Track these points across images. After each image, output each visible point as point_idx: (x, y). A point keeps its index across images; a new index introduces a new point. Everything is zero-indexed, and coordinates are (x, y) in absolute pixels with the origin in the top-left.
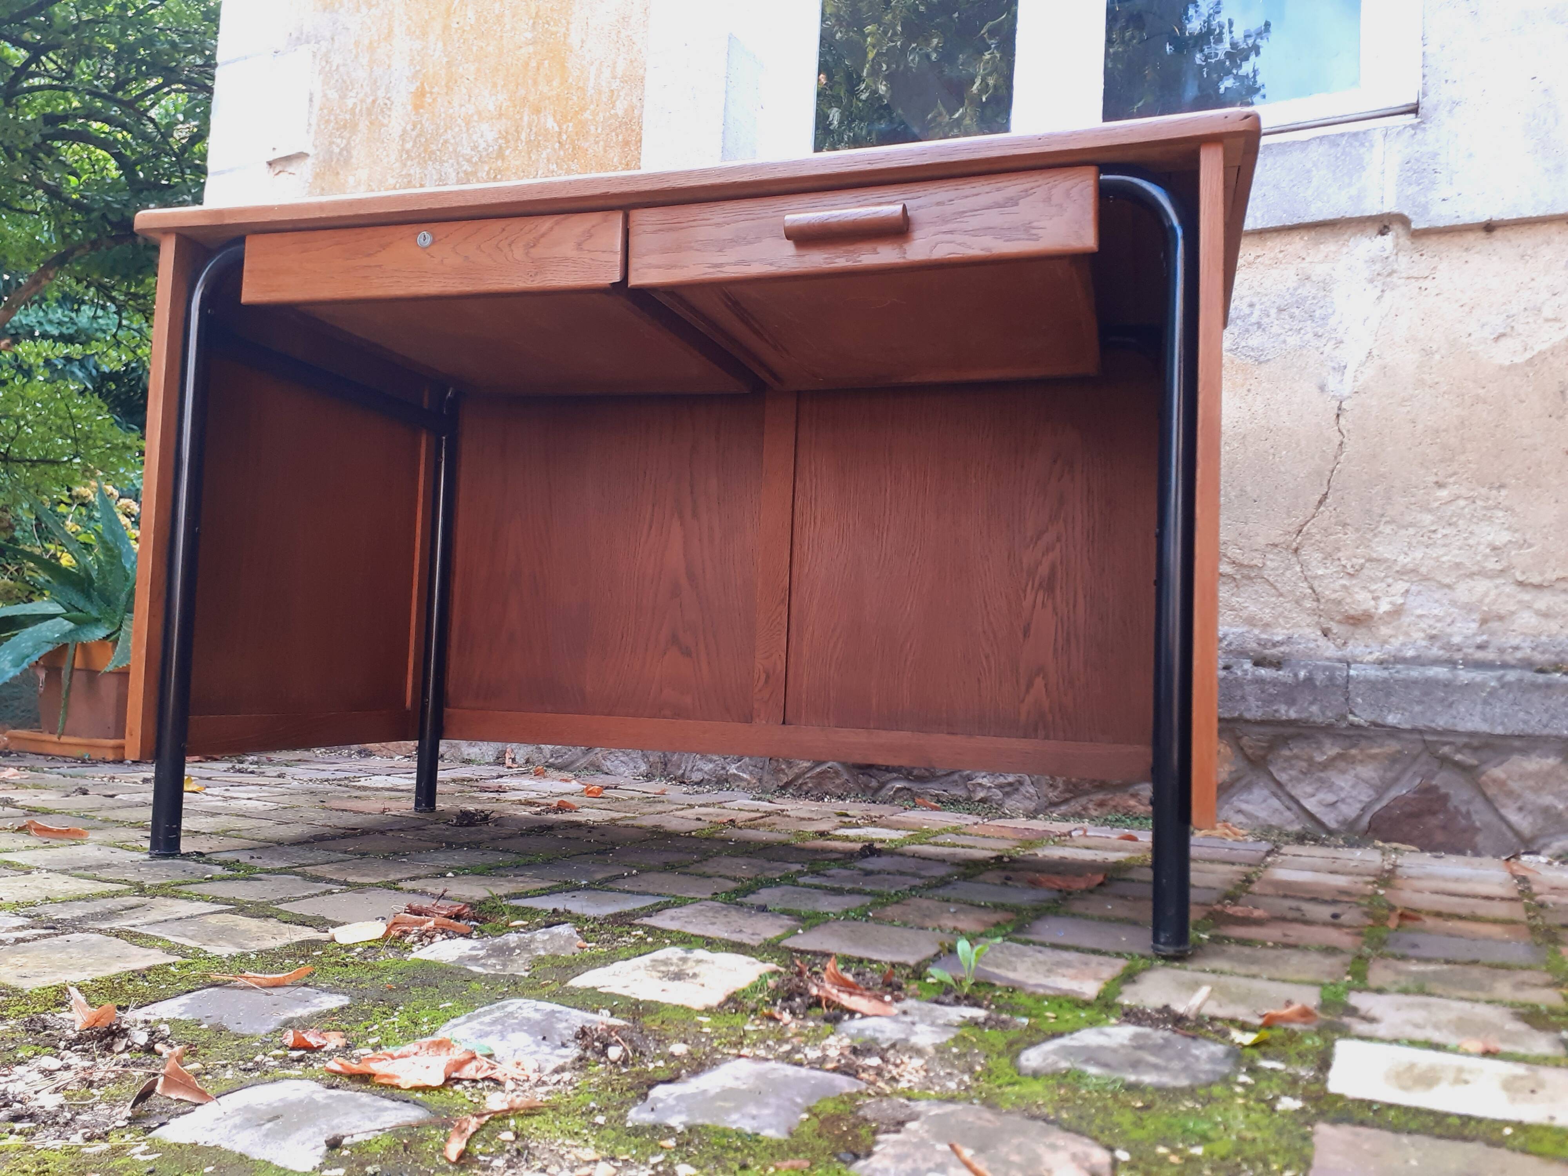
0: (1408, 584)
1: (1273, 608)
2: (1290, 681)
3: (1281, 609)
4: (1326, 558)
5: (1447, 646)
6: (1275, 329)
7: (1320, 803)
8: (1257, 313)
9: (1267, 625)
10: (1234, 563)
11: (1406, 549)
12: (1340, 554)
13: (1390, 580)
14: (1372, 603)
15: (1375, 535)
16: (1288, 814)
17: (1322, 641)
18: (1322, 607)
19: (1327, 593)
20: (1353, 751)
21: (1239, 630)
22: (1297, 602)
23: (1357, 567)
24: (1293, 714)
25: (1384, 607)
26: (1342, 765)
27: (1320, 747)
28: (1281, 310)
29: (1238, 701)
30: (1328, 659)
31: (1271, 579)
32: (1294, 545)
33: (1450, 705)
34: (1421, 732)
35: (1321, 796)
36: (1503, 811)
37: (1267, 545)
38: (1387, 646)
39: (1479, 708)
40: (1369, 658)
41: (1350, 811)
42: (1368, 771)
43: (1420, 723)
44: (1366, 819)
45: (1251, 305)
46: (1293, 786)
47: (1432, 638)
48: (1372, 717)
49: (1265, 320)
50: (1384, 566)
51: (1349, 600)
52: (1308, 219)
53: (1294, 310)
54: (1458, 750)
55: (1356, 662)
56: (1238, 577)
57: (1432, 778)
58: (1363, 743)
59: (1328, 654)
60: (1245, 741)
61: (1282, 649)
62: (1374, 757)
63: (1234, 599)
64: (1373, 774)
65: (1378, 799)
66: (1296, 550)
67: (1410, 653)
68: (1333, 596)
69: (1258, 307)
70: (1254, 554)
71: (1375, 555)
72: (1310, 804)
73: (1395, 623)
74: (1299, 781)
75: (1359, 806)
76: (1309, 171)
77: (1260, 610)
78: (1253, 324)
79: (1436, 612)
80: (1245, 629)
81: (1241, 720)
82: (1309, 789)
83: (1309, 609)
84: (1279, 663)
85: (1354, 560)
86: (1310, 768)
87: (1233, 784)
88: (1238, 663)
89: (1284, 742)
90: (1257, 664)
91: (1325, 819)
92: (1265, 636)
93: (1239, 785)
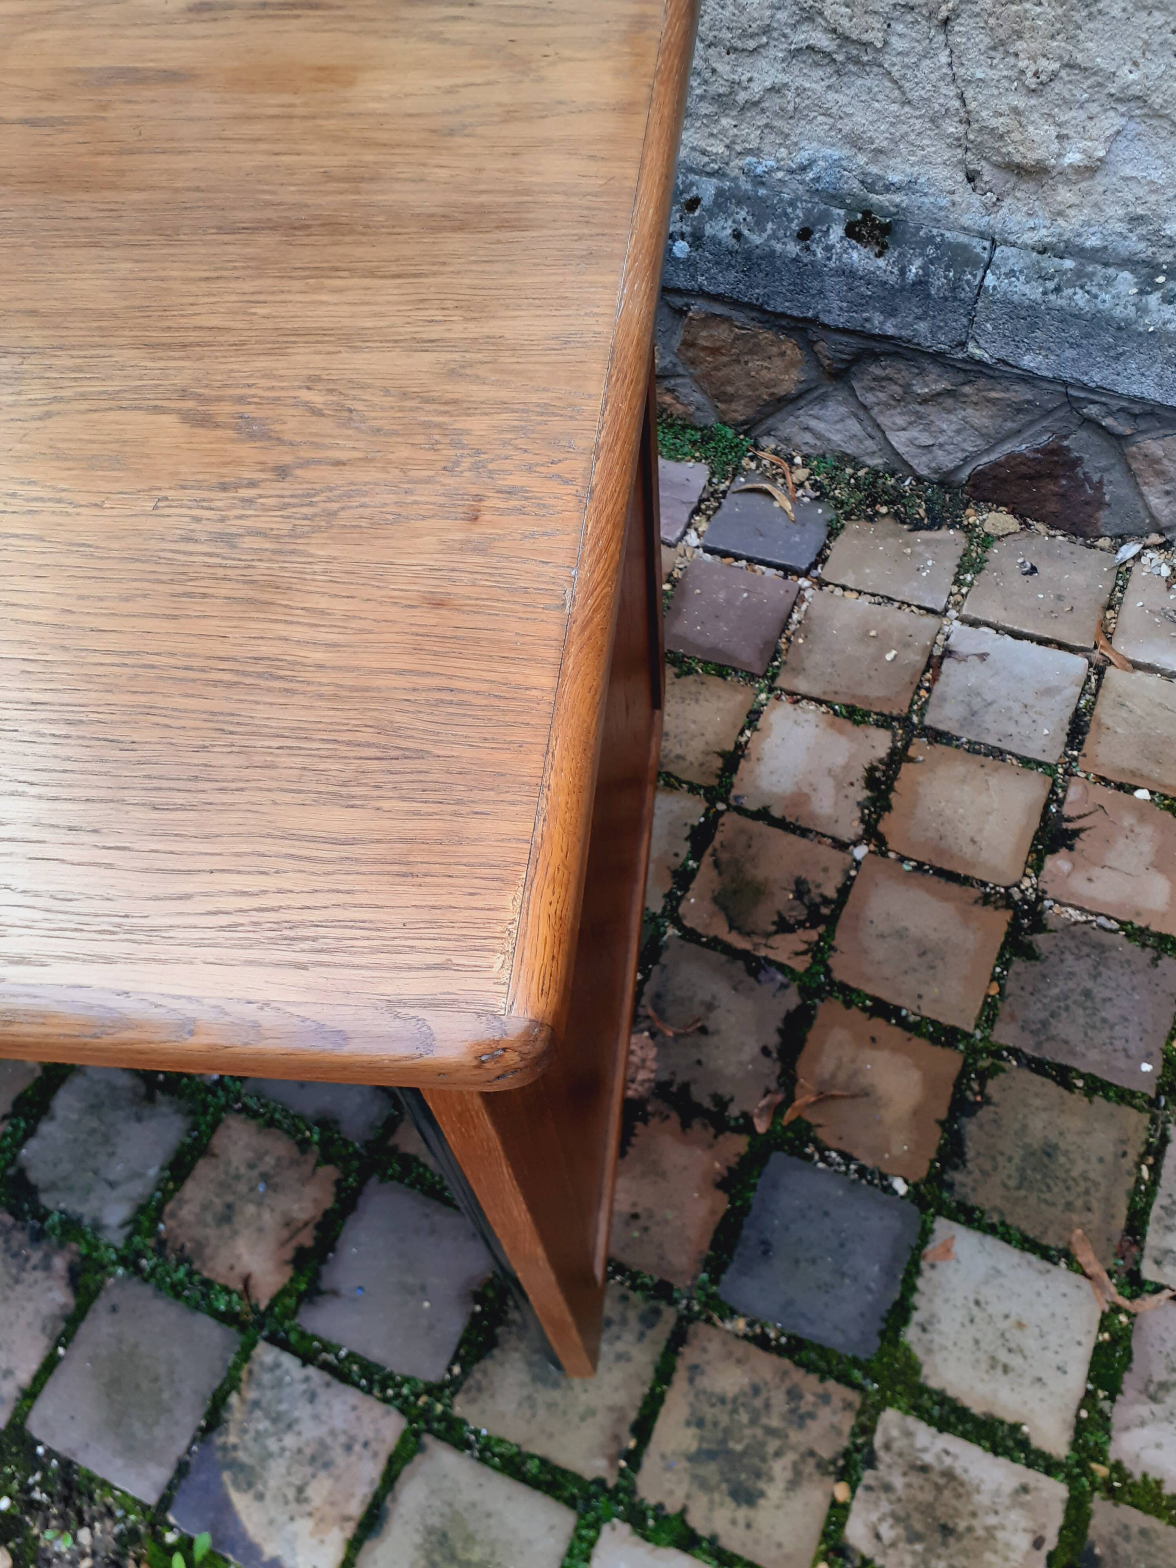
0: (1123, 121)
1: (893, 124)
2: (892, 280)
3: (905, 128)
4: (994, 48)
5: (1155, 238)
7: (912, 442)
9: (879, 151)
10: (834, 31)
11: (1137, 53)
12: (1020, 45)
13: (1094, 108)
14: (1055, 147)
15: (1090, 17)
16: (869, 443)
17: (965, 195)
18: (971, 137)
19: (984, 114)
20: (967, 389)
21: (836, 154)
22: (932, 121)
23: (1043, 77)
24: (890, 329)
25: (1073, 157)
26: (949, 402)
27: (922, 372)
29: (813, 296)
30: (965, 229)
31: (896, 75)
32: (943, 13)
33: (1117, 358)
34: (1066, 384)
35: (913, 433)
36: (1145, 489)
37: (895, 5)
38: (1060, 221)
39: (1157, 368)
40: (1029, 238)
41: (947, 460)
42: (979, 418)
43: (1066, 375)
44: (968, 471)
46: (881, 412)
47: (1135, 220)
48: (1002, 354)
50: (1089, 82)
51: (1016, 136)
54: (1110, 414)
55: (1005, 242)
56: (840, 58)
57: (1066, 437)
58: (982, 382)
59: (966, 220)
60: (821, 347)
61: (897, 198)
62: (993, 402)
63: (831, 96)
64: (987, 422)
65: (987, 451)
66: (946, 22)
67: (1093, 242)
68: (994, 122)
70: (870, 19)
71: (1080, 58)
72: (898, 440)
73: (1084, 185)
74: (888, 406)
75: (961, 455)
77: (872, 123)
79: (1154, 175)
80: (846, 152)
81: (814, 321)
82: (900, 421)
83: (949, 136)
84: (886, 229)
85: (1043, 63)
86: (906, 397)
87: (800, 396)
88: (825, 218)
89: (875, 357)
90: (851, 232)
91: (914, 463)
92: (874, 169)
93: (810, 397)
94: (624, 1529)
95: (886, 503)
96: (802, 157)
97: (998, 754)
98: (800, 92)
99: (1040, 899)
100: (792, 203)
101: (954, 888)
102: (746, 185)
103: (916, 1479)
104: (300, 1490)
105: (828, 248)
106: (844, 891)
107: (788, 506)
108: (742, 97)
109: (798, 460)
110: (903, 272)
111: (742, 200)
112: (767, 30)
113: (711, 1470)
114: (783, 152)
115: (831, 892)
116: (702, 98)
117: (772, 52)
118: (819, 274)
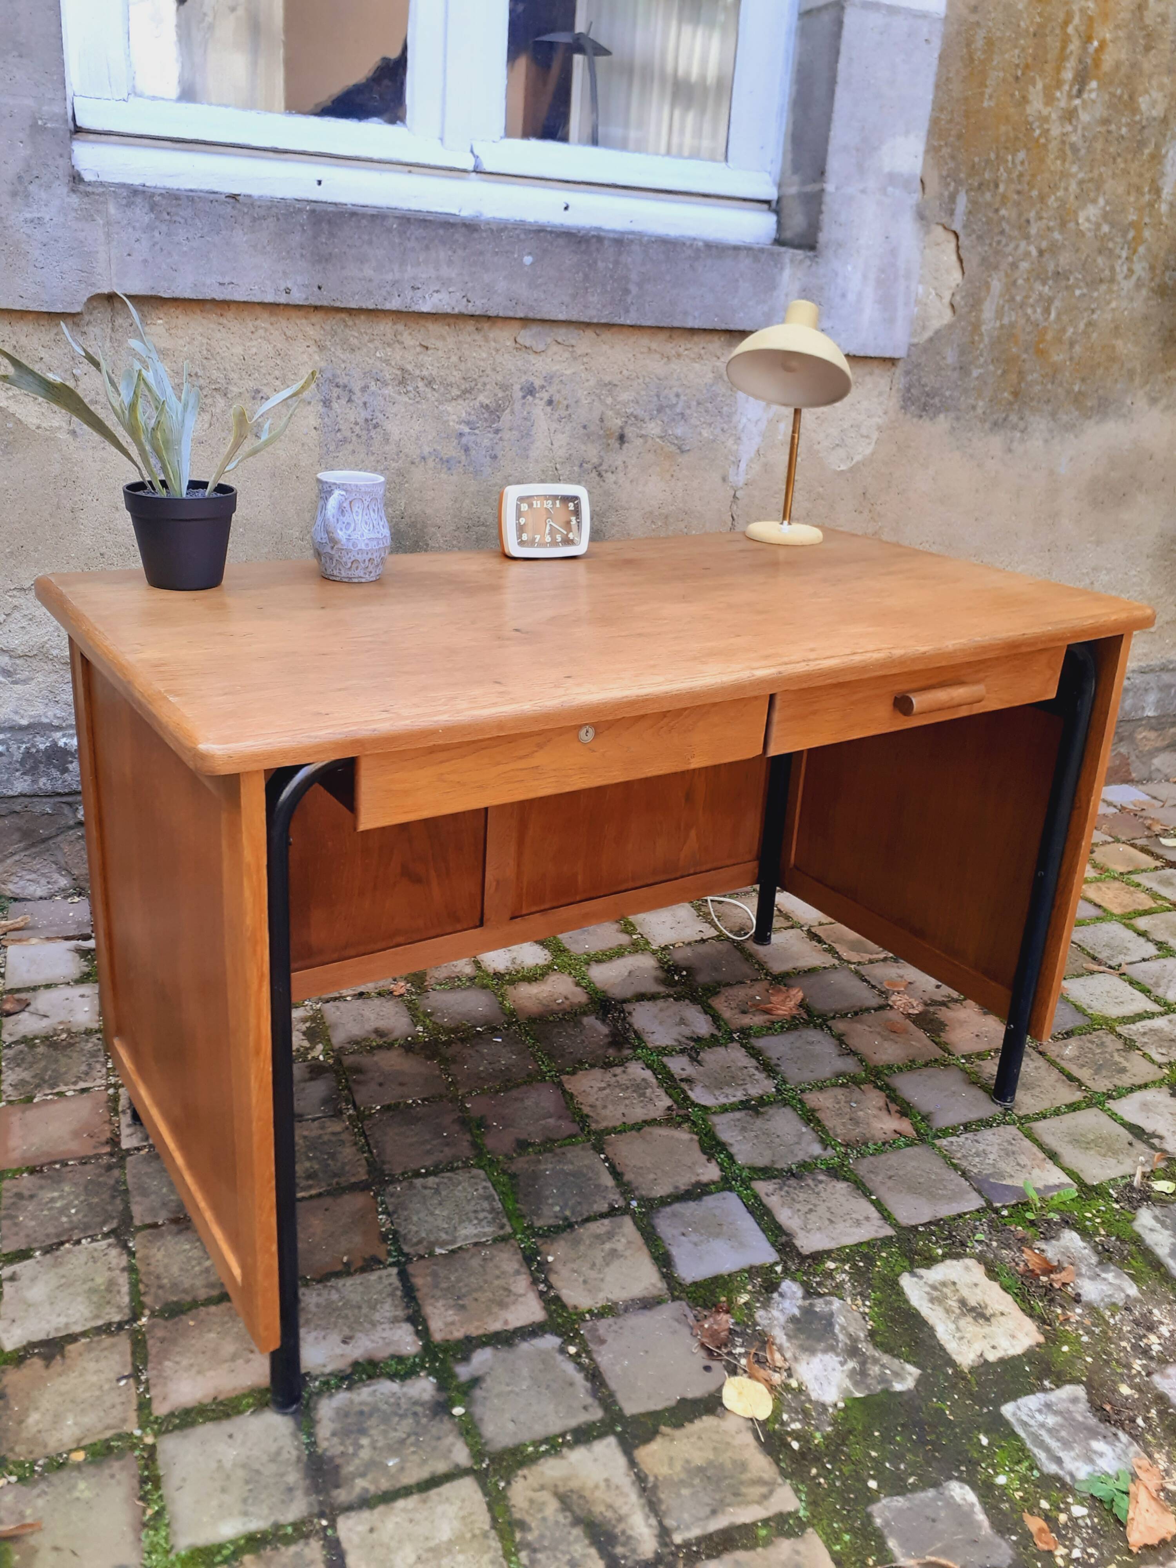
6: (694, 421)
8: (681, 404)
28: (699, 403)
45: (677, 395)
49: (688, 412)
52: (732, 327)
53: (709, 405)
69: (682, 398)
76: (737, 281)
78: (678, 414)
94: (1111, 1101)
103: (1147, 1036)
104: (1018, 1164)
113: (1104, 1073)
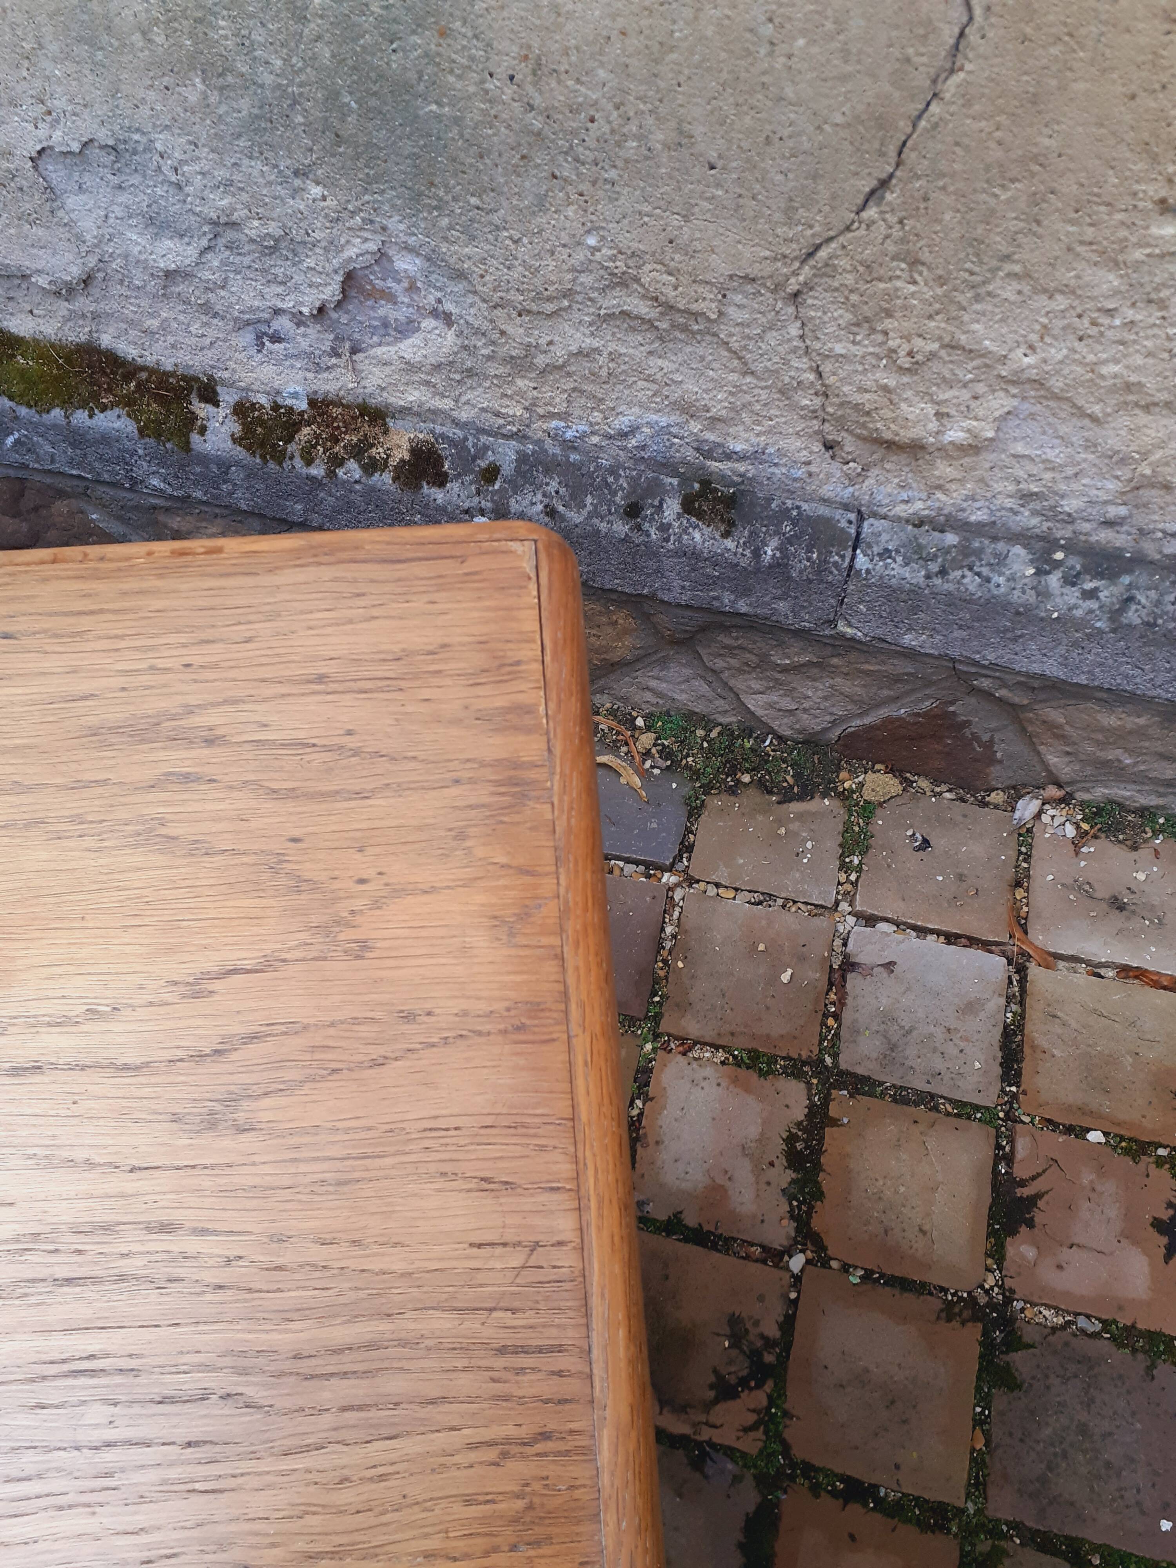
0: (1015, 402)
1: (731, 393)
2: (744, 563)
3: (748, 398)
4: (857, 325)
5: (1052, 514)
7: (771, 705)
9: (715, 420)
10: (656, 299)
11: (1034, 337)
12: (888, 324)
13: (981, 388)
14: (933, 425)
15: (977, 298)
16: (720, 703)
17: (823, 465)
18: (830, 410)
19: (846, 389)
20: (835, 661)
21: (664, 421)
22: (780, 391)
23: (919, 357)
24: (743, 607)
25: (955, 434)
26: (815, 671)
27: (781, 644)
29: (649, 575)
30: (825, 501)
31: (735, 346)
32: (793, 285)
33: (1015, 640)
34: (953, 660)
35: (774, 697)
36: (1042, 748)
37: (731, 277)
38: (939, 495)
39: (1062, 649)
40: (901, 510)
41: (813, 723)
42: (854, 687)
43: (955, 653)
44: (837, 732)
46: (733, 676)
47: (1027, 497)
48: (879, 632)
50: (976, 363)
51: (886, 413)
54: (1004, 685)
55: (875, 515)
56: (664, 325)
57: (952, 703)
58: (853, 656)
59: (827, 491)
60: (660, 619)
61: (741, 467)
62: (868, 673)
63: (656, 362)
64: (859, 690)
65: (860, 715)
66: (796, 295)
67: (978, 516)
68: (858, 398)
70: (700, 289)
71: (963, 339)
72: (754, 702)
73: (967, 460)
74: (740, 671)
75: (828, 718)
77: (707, 391)
79: (1050, 454)
80: (674, 418)
81: (652, 597)
82: (756, 685)
83: (803, 408)
84: (731, 502)
85: (918, 343)
86: (763, 664)
87: (638, 660)
88: (655, 489)
89: (725, 629)
90: (689, 506)
91: (775, 725)
92: (711, 436)
93: (647, 660)
95: (747, 771)
96: (622, 422)
97: (929, 1100)
98: (613, 357)
99: (1008, 1301)
100: (613, 471)
101: (909, 1300)
102: (553, 449)
105: (664, 528)
106: (788, 1324)
107: (637, 781)
108: (541, 360)
109: (640, 722)
110: (757, 554)
111: (551, 466)
112: (568, 294)
114: (597, 416)
115: (772, 1331)
116: (489, 358)
117: (576, 316)
118: (656, 554)
